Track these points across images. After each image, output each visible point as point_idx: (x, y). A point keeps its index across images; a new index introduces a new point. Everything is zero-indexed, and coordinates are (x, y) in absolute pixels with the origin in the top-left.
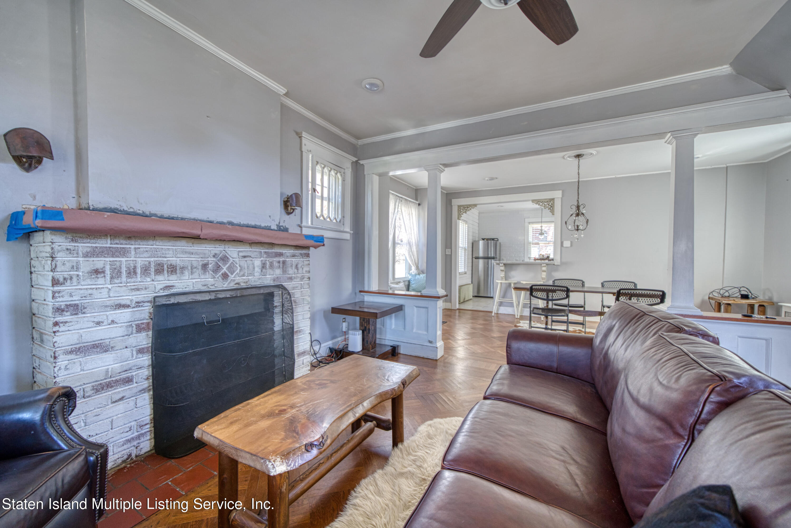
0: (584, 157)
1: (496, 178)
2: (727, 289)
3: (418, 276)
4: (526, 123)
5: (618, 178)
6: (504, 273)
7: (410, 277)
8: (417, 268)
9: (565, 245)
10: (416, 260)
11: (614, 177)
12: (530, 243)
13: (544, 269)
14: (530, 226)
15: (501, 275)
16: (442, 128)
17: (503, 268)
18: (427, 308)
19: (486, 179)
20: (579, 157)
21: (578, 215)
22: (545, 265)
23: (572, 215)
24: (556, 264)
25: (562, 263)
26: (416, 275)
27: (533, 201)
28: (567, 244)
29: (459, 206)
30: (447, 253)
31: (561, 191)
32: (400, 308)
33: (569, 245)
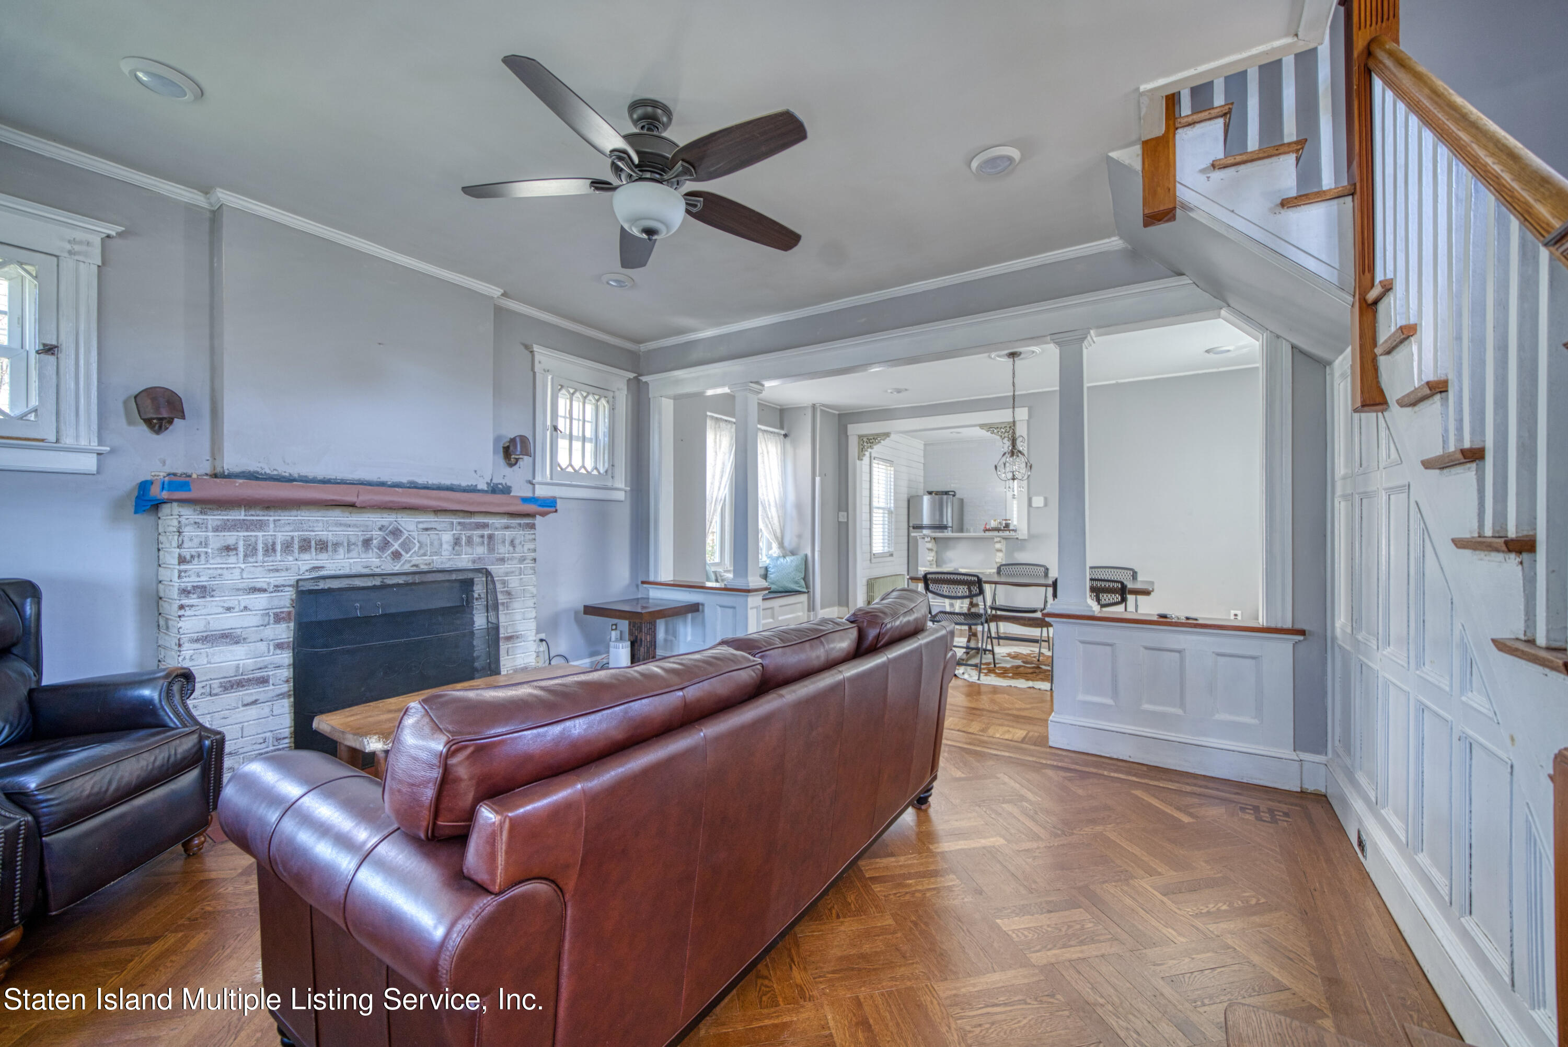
0: (1022, 356)
1: (906, 390)
3: (782, 560)
6: (933, 554)
7: (768, 562)
8: (781, 545)
9: (1034, 505)
10: (778, 531)
11: (1114, 382)
13: (998, 546)
15: (929, 558)
16: (754, 326)
17: (930, 545)
19: (889, 391)
20: (1013, 357)
21: (1012, 454)
22: (998, 539)
24: (1020, 537)
25: (1031, 536)
27: (982, 426)
28: (1038, 501)
29: (861, 437)
30: (840, 520)
31: (1026, 409)
32: (695, 608)
33: (1041, 504)
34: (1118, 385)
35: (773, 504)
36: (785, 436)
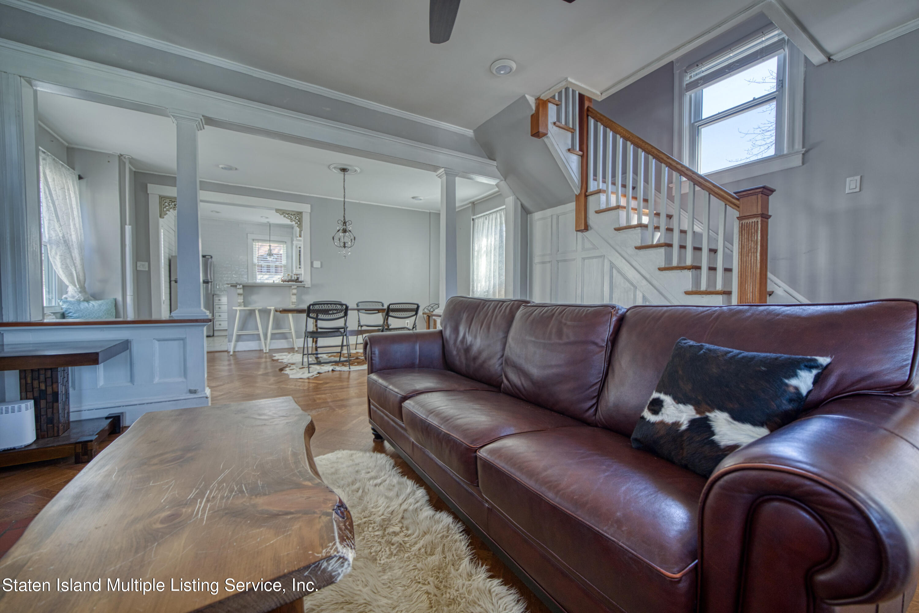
0: (348, 172)
1: (236, 169)
2: (432, 305)
3: (86, 304)
4: (328, 109)
5: (362, 204)
6: (242, 297)
7: (65, 306)
8: (83, 289)
9: (315, 266)
10: (81, 274)
11: (358, 201)
12: (255, 265)
13: (295, 291)
14: (254, 244)
15: (239, 301)
17: (241, 291)
18: (182, 339)
19: (221, 166)
20: (344, 172)
21: (345, 231)
22: (295, 287)
23: (339, 231)
24: (306, 286)
25: (313, 285)
26: (79, 302)
27: (277, 211)
28: (317, 264)
29: (162, 198)
30: (138, 269)
31: (310, 205)
32: (125, 345)
33: (319, 266)
34: (359, 203)
35: (75, 245)
36: (80, 178)
